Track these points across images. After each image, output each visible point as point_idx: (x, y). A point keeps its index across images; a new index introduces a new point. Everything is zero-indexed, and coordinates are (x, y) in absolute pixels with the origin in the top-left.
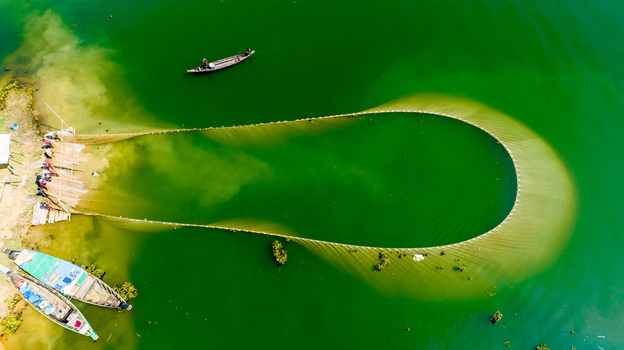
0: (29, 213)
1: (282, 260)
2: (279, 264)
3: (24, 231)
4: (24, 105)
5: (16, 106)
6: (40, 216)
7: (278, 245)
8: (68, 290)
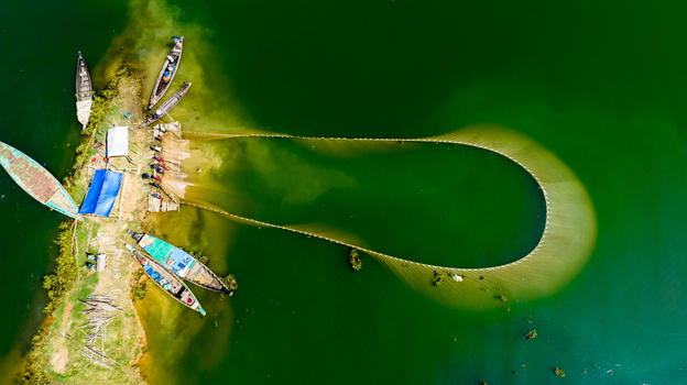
0: (144, 200)
1: (357, 267)
2: (354, 270)
3: (142, 215)
4: (134, 92)
5: (128, 93)
6: (155, 204)
7: (355, 255)
8: (182, 273)
